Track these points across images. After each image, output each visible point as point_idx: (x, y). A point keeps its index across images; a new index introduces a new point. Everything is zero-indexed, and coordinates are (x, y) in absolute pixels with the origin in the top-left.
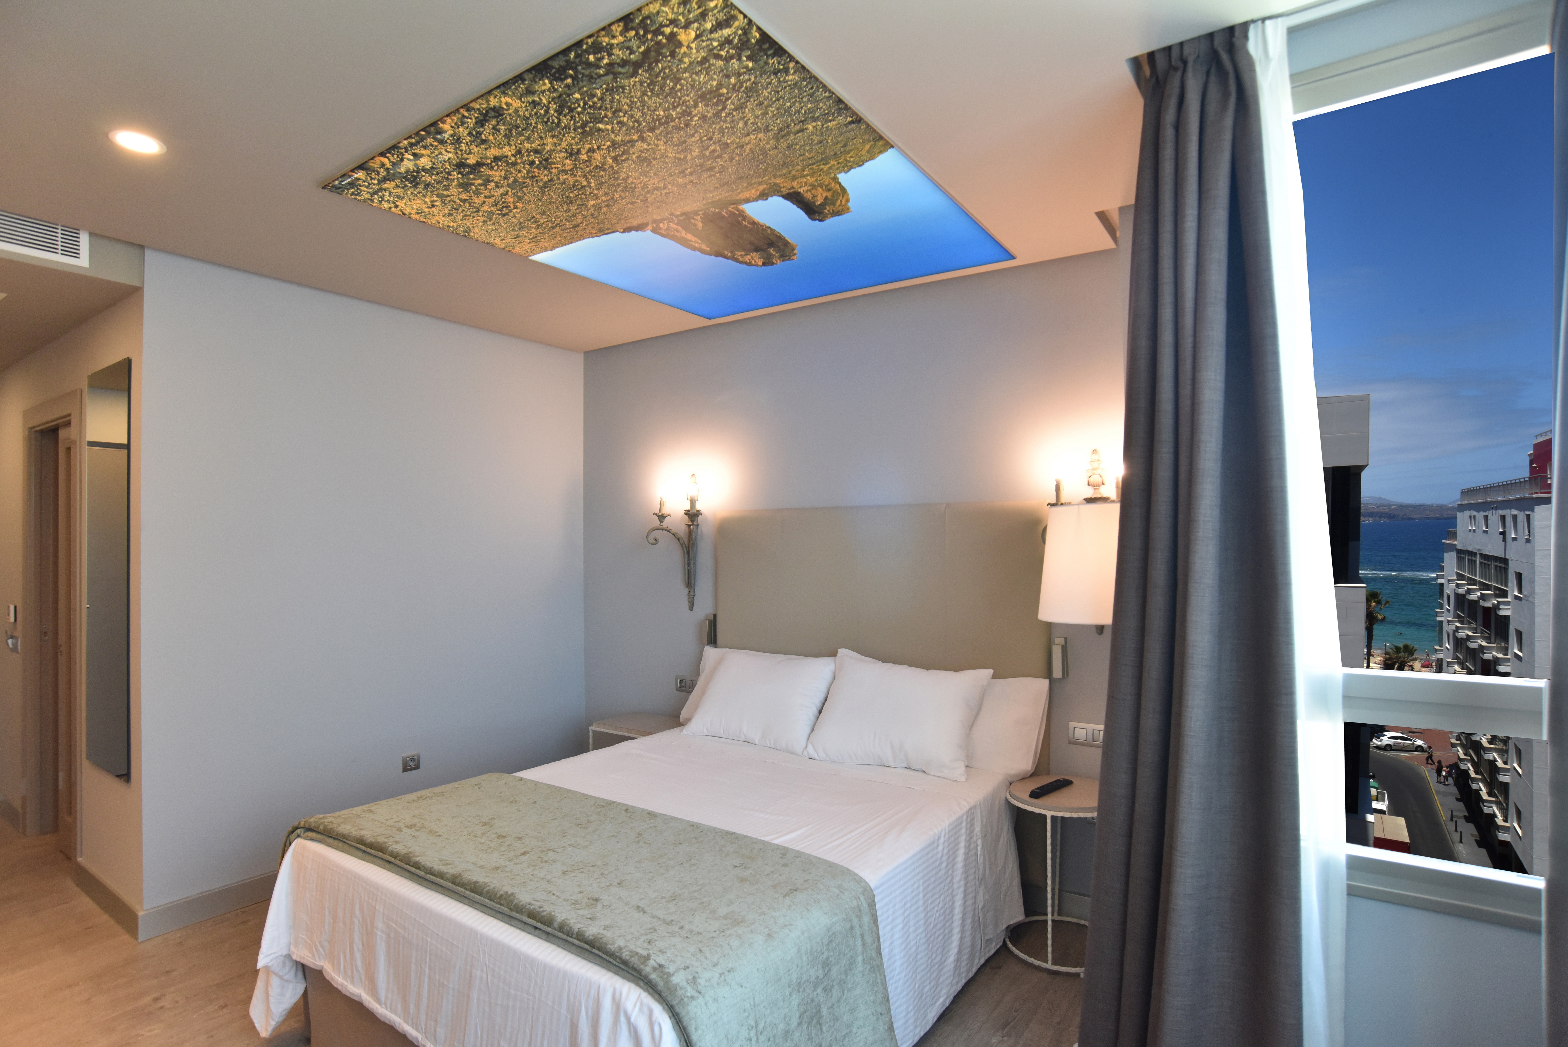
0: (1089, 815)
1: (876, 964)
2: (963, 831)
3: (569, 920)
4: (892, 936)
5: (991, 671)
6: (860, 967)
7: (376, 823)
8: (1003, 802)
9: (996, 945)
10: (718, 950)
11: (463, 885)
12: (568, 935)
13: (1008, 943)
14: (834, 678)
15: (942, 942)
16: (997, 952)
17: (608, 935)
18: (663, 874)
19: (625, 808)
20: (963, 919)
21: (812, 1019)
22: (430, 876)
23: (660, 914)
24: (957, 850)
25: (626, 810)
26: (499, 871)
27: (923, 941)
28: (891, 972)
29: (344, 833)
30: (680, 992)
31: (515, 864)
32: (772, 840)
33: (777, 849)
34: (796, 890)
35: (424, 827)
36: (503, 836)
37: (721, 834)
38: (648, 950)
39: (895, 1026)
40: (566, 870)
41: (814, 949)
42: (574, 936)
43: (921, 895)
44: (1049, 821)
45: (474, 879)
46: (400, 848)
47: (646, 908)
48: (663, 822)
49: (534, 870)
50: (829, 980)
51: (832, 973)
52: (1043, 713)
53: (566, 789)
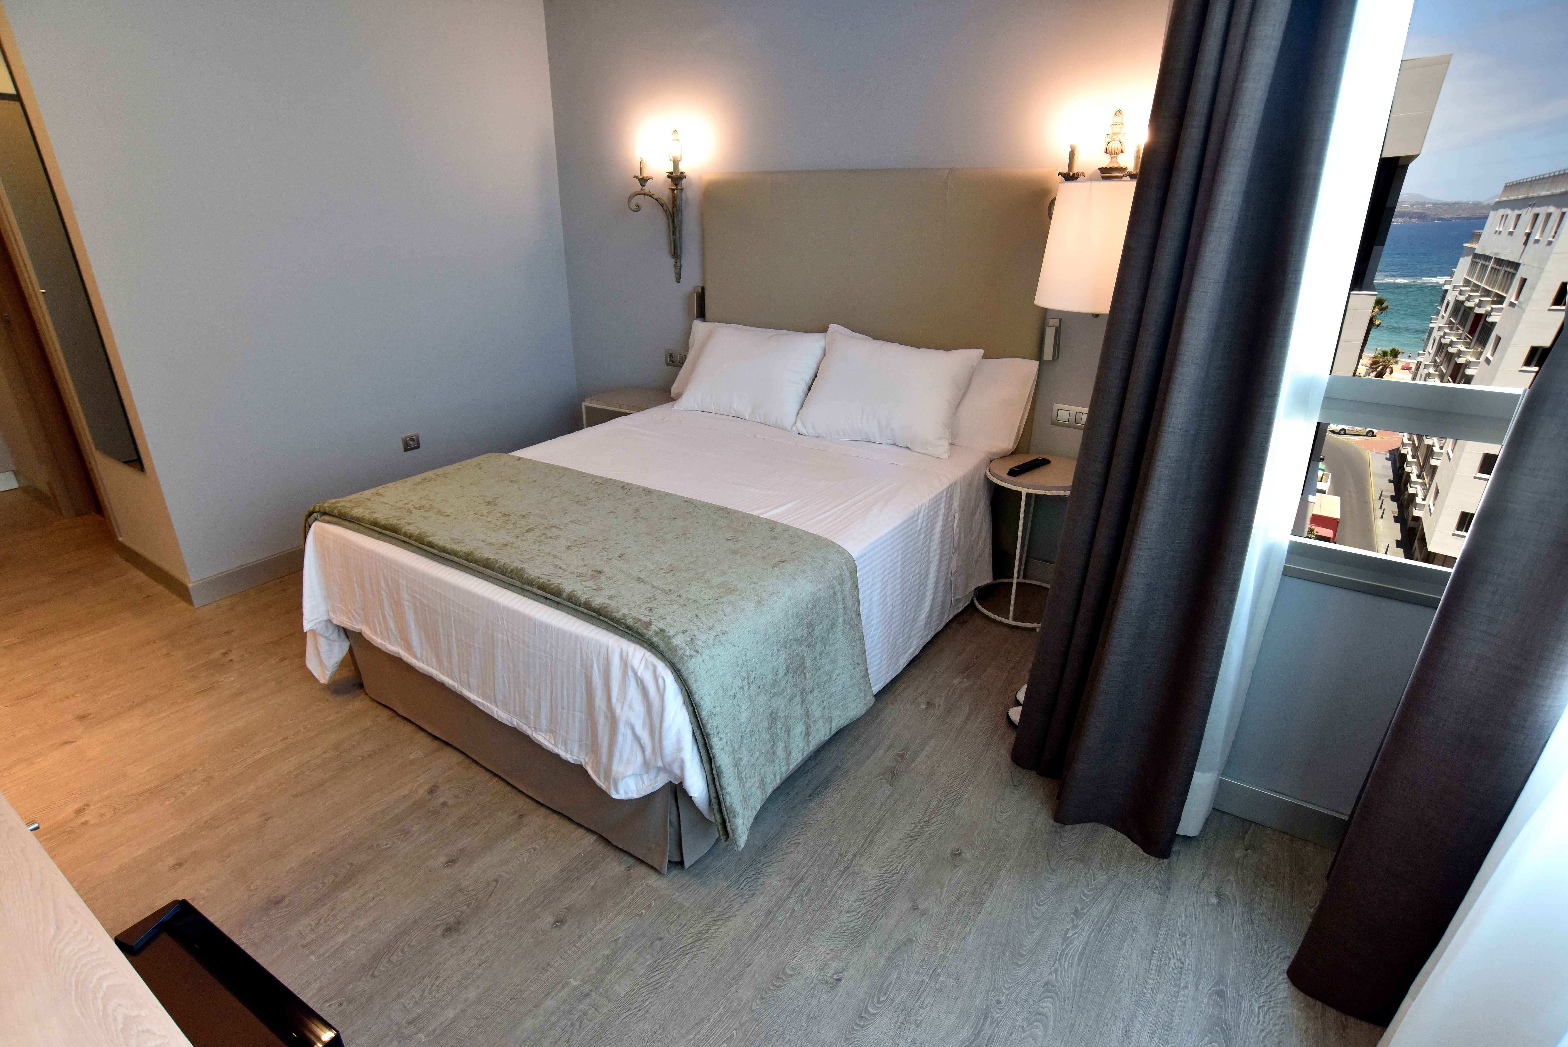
0: (1062, 493)
1: (855, 624)
2: (943, 505)
3: (576, 591)
4: (871, 599)
5: (982, 351)
6: (840, 627)
7: (386, 506)
8: (982, 477)
9: (964, 603)
10: (713, 615)
11: (476, 562)
12: (576, 605)
13: (976, 601)
14: (824, 355)
15: (916, 602)
16: (965, 609)
17: (613, 605)
18: (660, 547)
19: (621, 485)
20: (937, 583)
21: (797, 669)
22: (444, 554)
23: (659, 584)
24: (936, 523)
25: (623, 487)
26: (507, 547)
27: (899, 602)
28: (868, 629)
29: (358, 516)
30: (680, 652)
31: (522, 540)
32: (762, 513)
33: (766, 523)
34: (784, 562)
35: (431, 508)
36: (508, 515)
37: (713, 509)
38: (650, 616)
39: (869, 671)
40: (570, 545)
41: (800, 613)
42: (582, 606)
43: (899, 563)
44: (1024, 498)
45: (486, 556)
46: (412, 529)
47: (646, 579)
48: (658, 497)
49: (540, 545)
50: (812, 638)
51: (815, 632)
52: (1029, 396)
53: (563, 467)
